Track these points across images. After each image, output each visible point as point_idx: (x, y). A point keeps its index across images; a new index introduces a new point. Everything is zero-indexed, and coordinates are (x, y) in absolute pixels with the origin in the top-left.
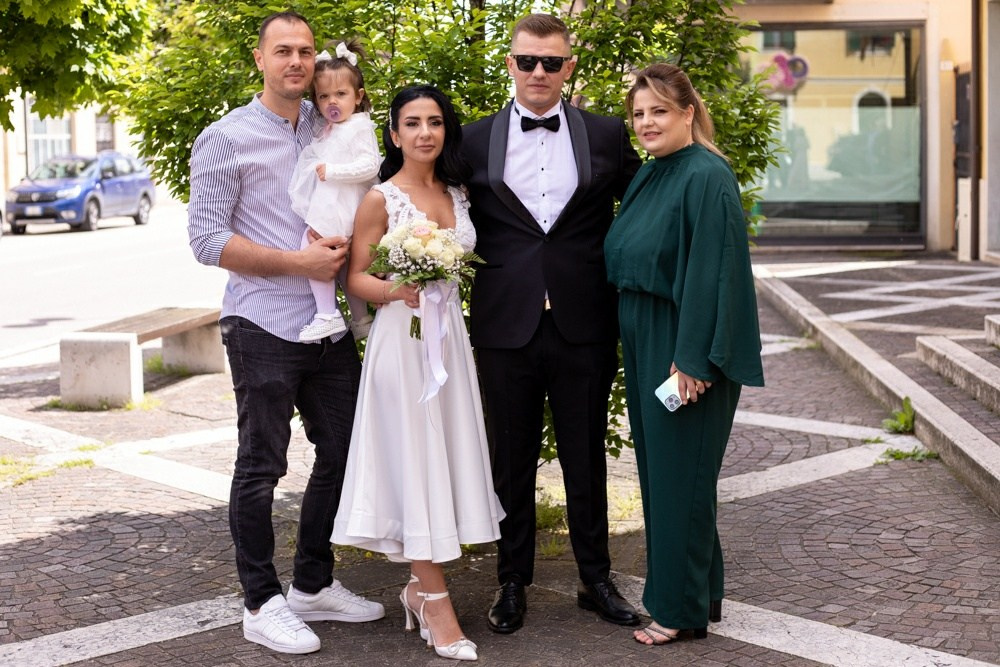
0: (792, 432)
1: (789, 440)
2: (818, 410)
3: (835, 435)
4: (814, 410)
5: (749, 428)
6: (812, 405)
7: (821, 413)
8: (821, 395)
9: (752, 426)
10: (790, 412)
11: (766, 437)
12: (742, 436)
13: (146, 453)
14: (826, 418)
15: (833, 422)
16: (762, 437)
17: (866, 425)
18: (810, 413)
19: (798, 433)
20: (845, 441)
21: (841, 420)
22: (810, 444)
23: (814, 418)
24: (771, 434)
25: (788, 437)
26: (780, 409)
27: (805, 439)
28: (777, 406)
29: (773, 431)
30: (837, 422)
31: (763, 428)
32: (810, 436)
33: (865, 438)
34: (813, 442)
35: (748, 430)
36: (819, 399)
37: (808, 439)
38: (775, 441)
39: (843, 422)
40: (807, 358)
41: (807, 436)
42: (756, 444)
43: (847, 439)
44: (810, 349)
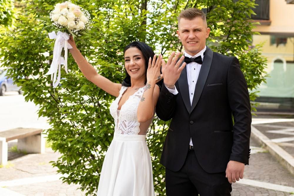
0: (261, 188)
1: (260, 192)
2: (270, 179)
3: (279, 190)
4: (268, 179)
5: (244, 186)
6: (268, 176)
7: (272, 180)
8: (270, 172)
9: (245, 185)
10: (259, 179)
11: (251, 190)
12: (242, 189)
13: (4, 187)
14: (274, 182)
15: (277, 184)
16: (250, 190)
17: (290, 186)
18: (267, 180)
19: (264, 189)
20: (283, 193)
21: (280, 183)
22: (269, 194)
23: (269, 182)
24: (253, 189)
25: (260, 190)
26: (255, 178)
27: (267, 191)
28: (254, 176)
29: (254, 187)
30: (278, 184)
31: (249, 186)
32: (269, 191)
33: (291, 192)
34: (270, 193)
35: (244, 187)
36: (270, 174)
37: (268, 192)
38: (255, 192)
39: (281, 184)
40: (263, 156)
41: (267, 190)
42: (248, 193)
43: (284, 192)
44: (264, 153)
